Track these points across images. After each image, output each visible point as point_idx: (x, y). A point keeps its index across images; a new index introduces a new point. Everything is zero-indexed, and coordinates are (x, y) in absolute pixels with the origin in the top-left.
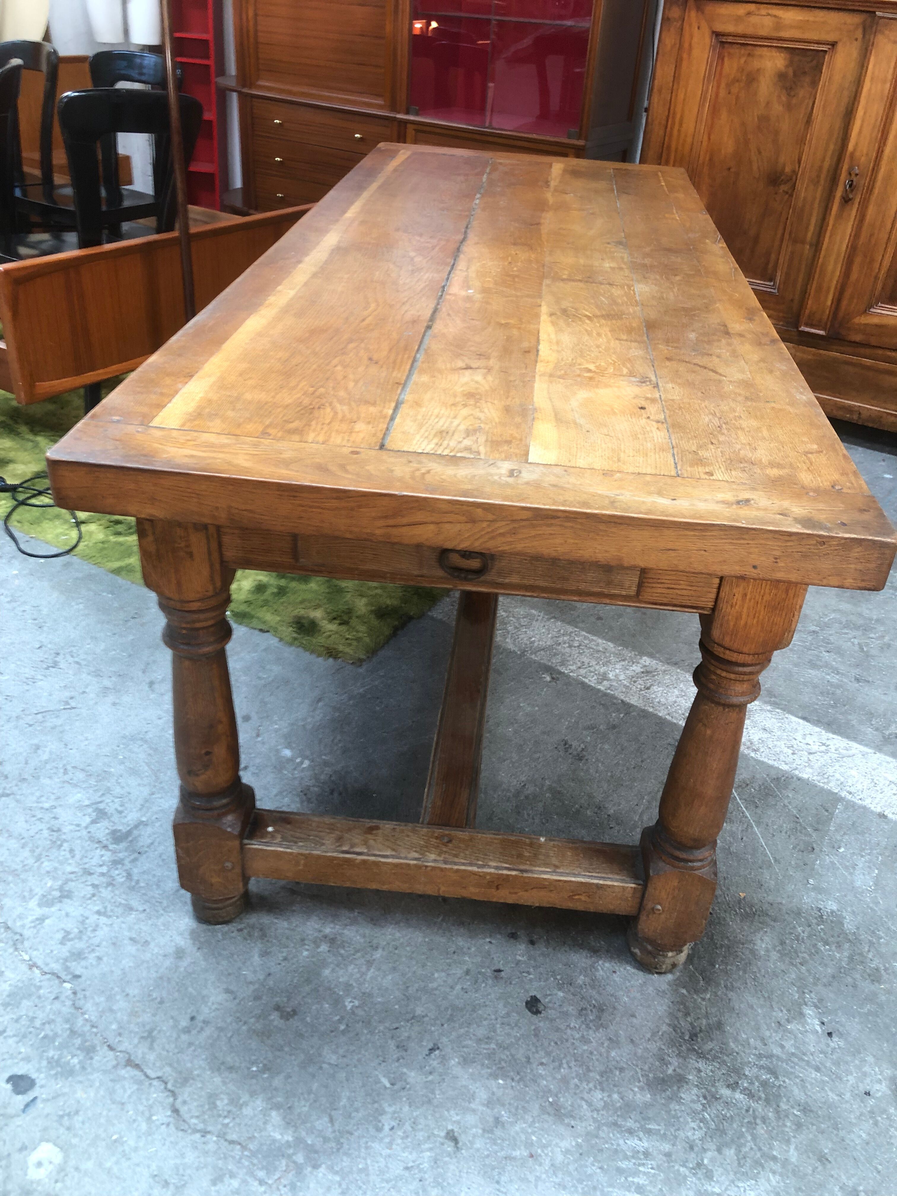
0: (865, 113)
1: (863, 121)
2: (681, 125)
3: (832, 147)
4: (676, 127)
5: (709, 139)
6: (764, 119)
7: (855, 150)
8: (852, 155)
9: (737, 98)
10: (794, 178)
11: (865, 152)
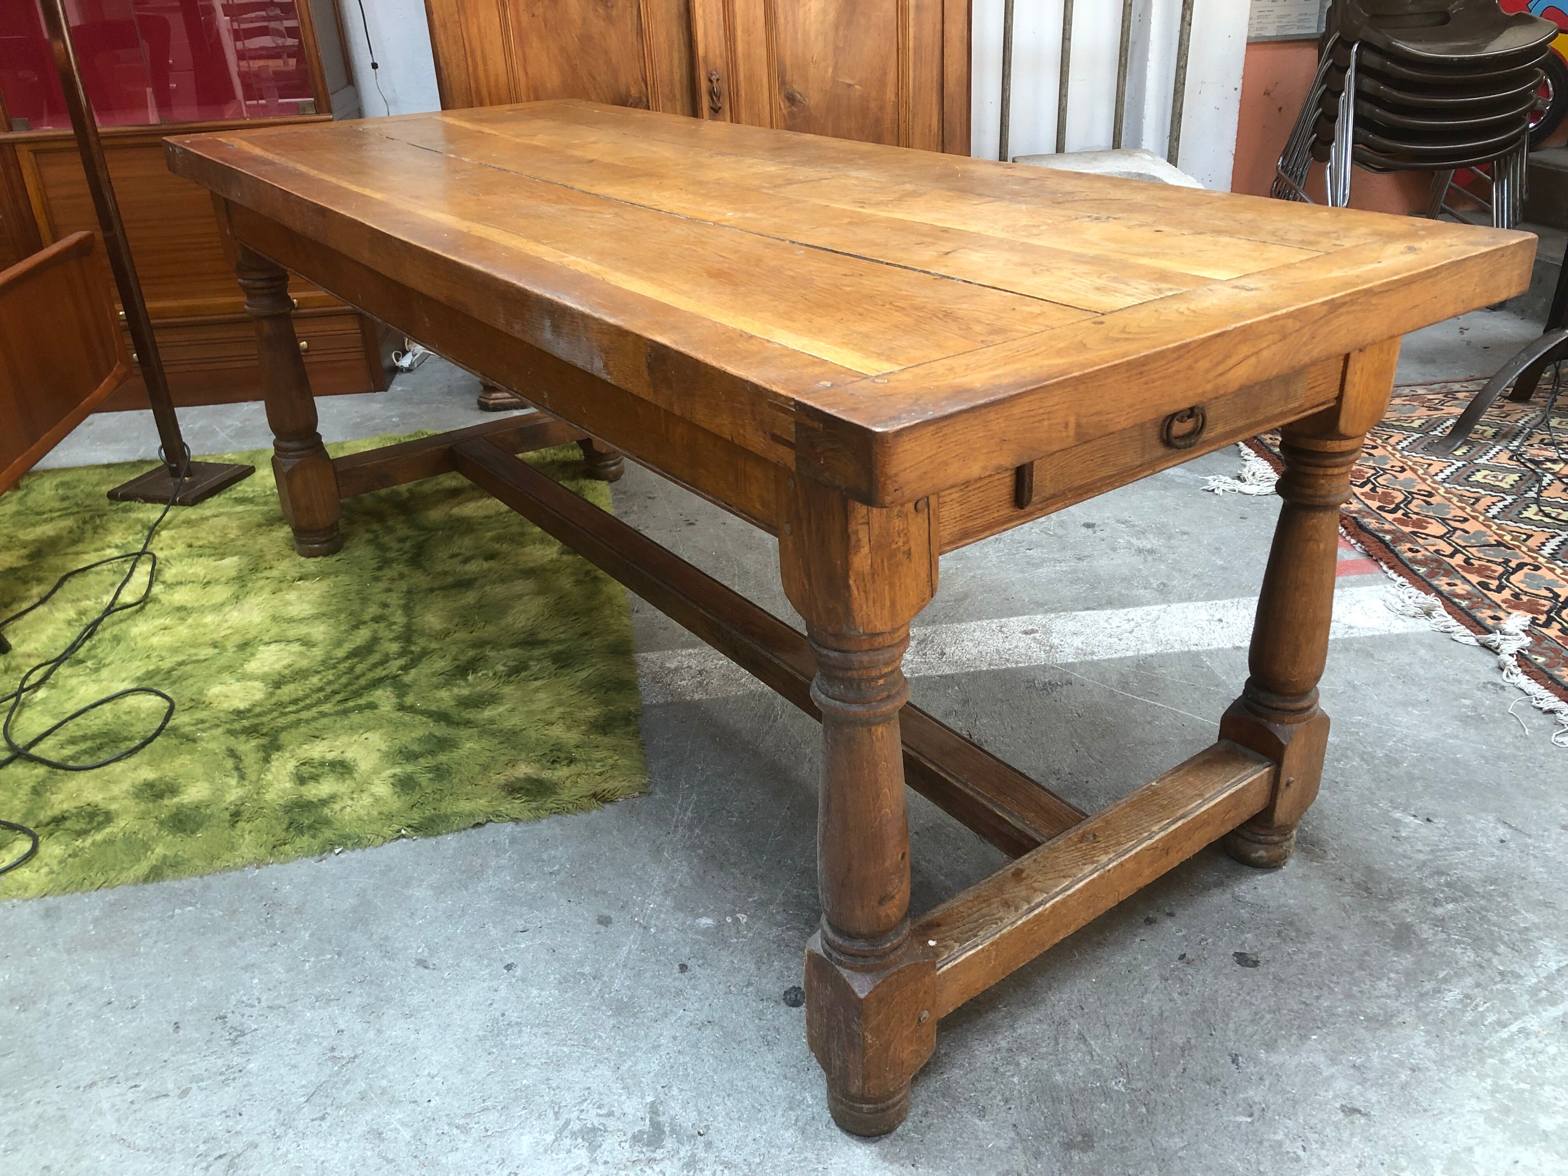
0: (704, 11)
1: (705, 20)
2: (485, 64)
3: (676, 55)
4: (481, 68)
5: (527, 74)
6: (586, 39)
7: (706, 52)
8: (705, 57)
9: (545, 20)
10: (644, 99)
11: (717, 53)
